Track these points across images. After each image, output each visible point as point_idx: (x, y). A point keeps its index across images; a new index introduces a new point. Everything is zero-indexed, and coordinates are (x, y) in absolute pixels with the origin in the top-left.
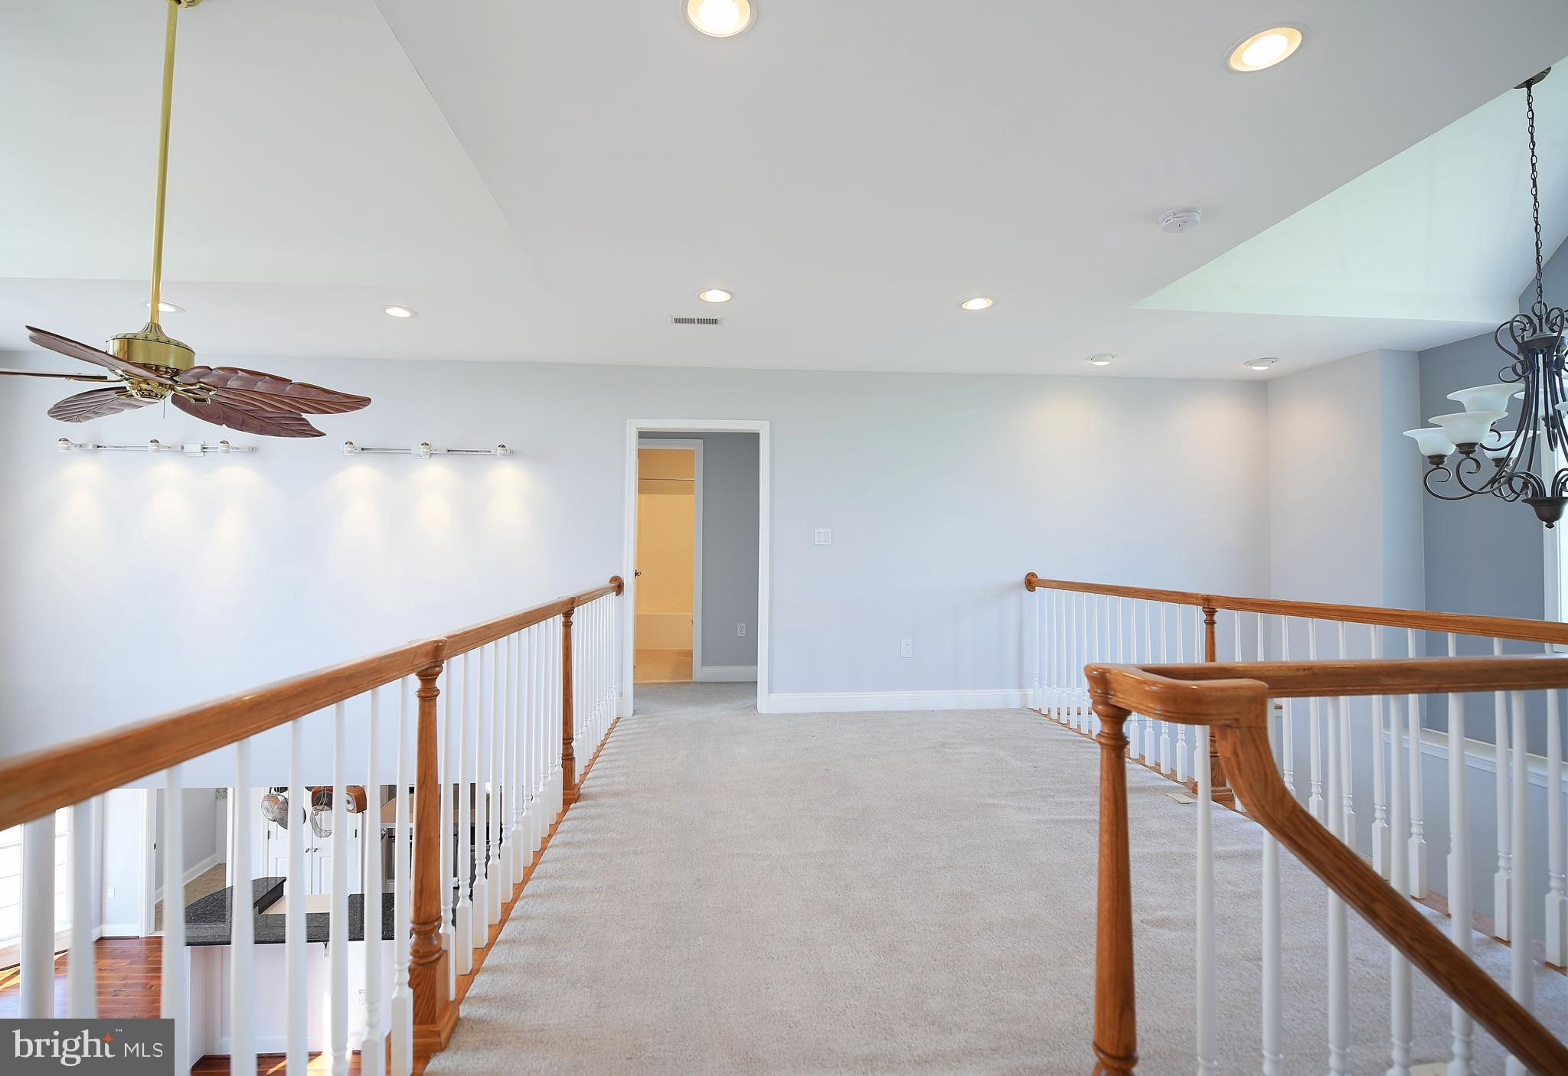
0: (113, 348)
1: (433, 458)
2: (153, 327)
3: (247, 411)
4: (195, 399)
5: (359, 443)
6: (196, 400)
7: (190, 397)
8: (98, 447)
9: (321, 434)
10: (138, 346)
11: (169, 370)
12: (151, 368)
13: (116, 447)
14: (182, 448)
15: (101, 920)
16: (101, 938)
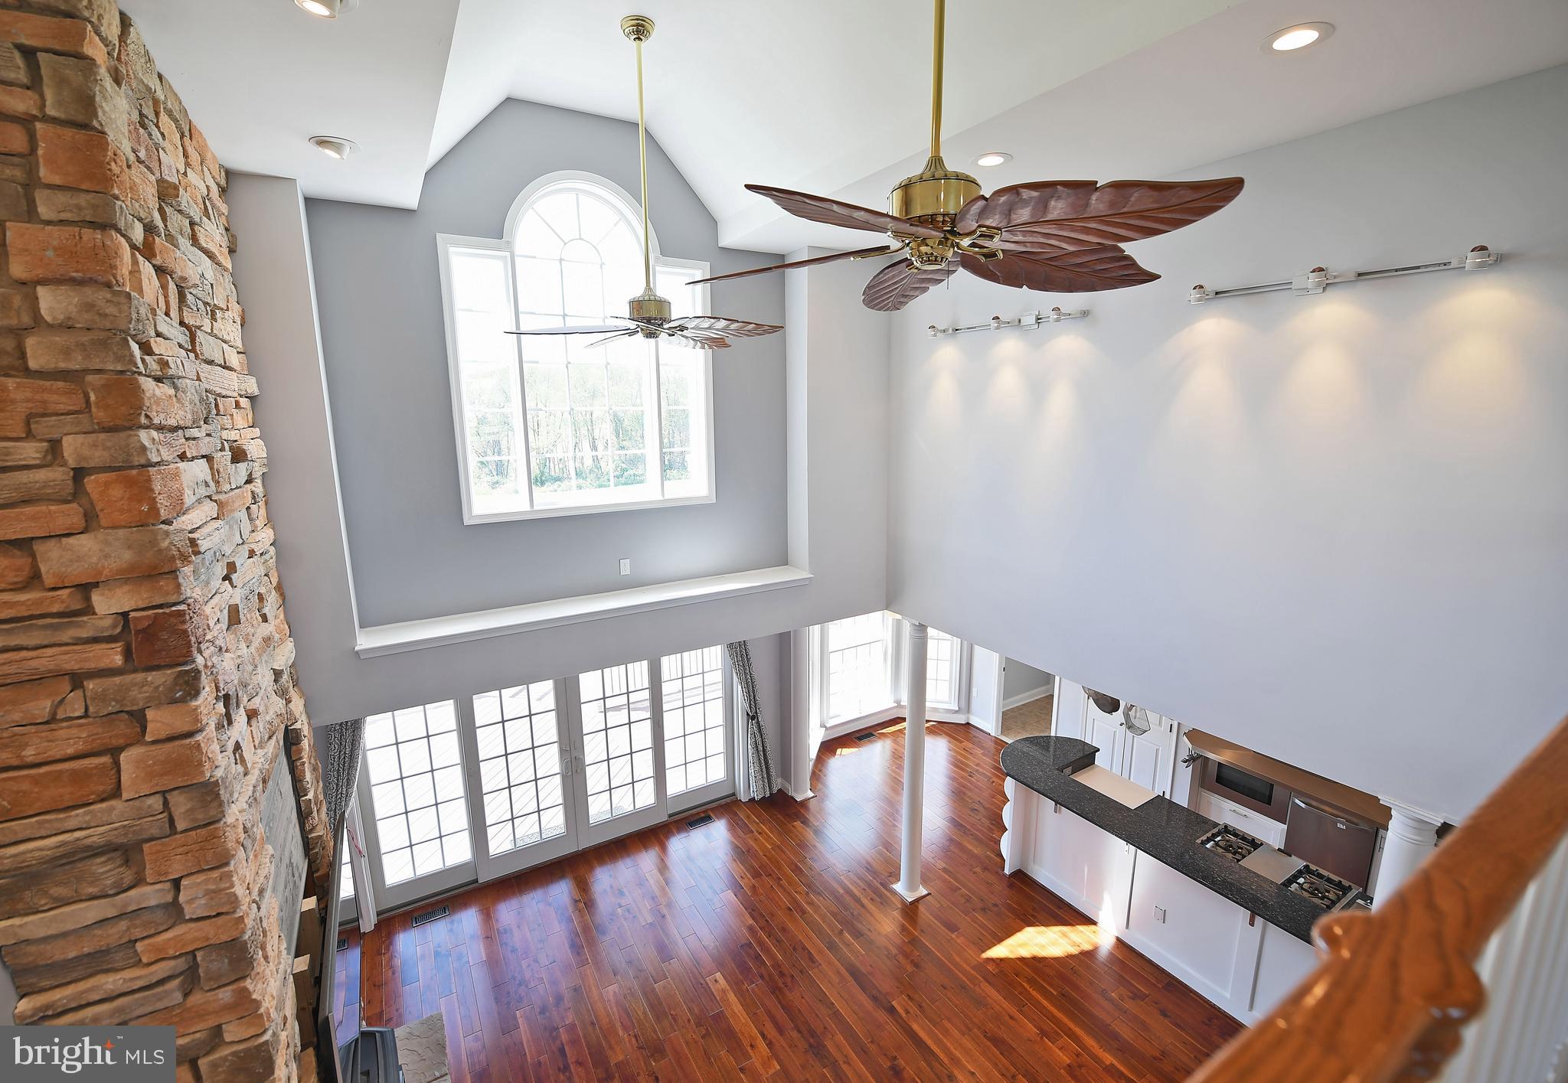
0: (890, 205)
1: (1330, 292)
2: (937, 161)
3: (1050, 259)
4: (983, 255)
5: (1211, 286)
6: (985, 255)
7: (977, 253)
8: (957, 330)
9: (1154, 277)
10: (917, 191)
11: (947, 219)
12: (926, 221)
13: (968, 328)
14: (1020, 321)
15: (968, 710)
16: (968, 724)
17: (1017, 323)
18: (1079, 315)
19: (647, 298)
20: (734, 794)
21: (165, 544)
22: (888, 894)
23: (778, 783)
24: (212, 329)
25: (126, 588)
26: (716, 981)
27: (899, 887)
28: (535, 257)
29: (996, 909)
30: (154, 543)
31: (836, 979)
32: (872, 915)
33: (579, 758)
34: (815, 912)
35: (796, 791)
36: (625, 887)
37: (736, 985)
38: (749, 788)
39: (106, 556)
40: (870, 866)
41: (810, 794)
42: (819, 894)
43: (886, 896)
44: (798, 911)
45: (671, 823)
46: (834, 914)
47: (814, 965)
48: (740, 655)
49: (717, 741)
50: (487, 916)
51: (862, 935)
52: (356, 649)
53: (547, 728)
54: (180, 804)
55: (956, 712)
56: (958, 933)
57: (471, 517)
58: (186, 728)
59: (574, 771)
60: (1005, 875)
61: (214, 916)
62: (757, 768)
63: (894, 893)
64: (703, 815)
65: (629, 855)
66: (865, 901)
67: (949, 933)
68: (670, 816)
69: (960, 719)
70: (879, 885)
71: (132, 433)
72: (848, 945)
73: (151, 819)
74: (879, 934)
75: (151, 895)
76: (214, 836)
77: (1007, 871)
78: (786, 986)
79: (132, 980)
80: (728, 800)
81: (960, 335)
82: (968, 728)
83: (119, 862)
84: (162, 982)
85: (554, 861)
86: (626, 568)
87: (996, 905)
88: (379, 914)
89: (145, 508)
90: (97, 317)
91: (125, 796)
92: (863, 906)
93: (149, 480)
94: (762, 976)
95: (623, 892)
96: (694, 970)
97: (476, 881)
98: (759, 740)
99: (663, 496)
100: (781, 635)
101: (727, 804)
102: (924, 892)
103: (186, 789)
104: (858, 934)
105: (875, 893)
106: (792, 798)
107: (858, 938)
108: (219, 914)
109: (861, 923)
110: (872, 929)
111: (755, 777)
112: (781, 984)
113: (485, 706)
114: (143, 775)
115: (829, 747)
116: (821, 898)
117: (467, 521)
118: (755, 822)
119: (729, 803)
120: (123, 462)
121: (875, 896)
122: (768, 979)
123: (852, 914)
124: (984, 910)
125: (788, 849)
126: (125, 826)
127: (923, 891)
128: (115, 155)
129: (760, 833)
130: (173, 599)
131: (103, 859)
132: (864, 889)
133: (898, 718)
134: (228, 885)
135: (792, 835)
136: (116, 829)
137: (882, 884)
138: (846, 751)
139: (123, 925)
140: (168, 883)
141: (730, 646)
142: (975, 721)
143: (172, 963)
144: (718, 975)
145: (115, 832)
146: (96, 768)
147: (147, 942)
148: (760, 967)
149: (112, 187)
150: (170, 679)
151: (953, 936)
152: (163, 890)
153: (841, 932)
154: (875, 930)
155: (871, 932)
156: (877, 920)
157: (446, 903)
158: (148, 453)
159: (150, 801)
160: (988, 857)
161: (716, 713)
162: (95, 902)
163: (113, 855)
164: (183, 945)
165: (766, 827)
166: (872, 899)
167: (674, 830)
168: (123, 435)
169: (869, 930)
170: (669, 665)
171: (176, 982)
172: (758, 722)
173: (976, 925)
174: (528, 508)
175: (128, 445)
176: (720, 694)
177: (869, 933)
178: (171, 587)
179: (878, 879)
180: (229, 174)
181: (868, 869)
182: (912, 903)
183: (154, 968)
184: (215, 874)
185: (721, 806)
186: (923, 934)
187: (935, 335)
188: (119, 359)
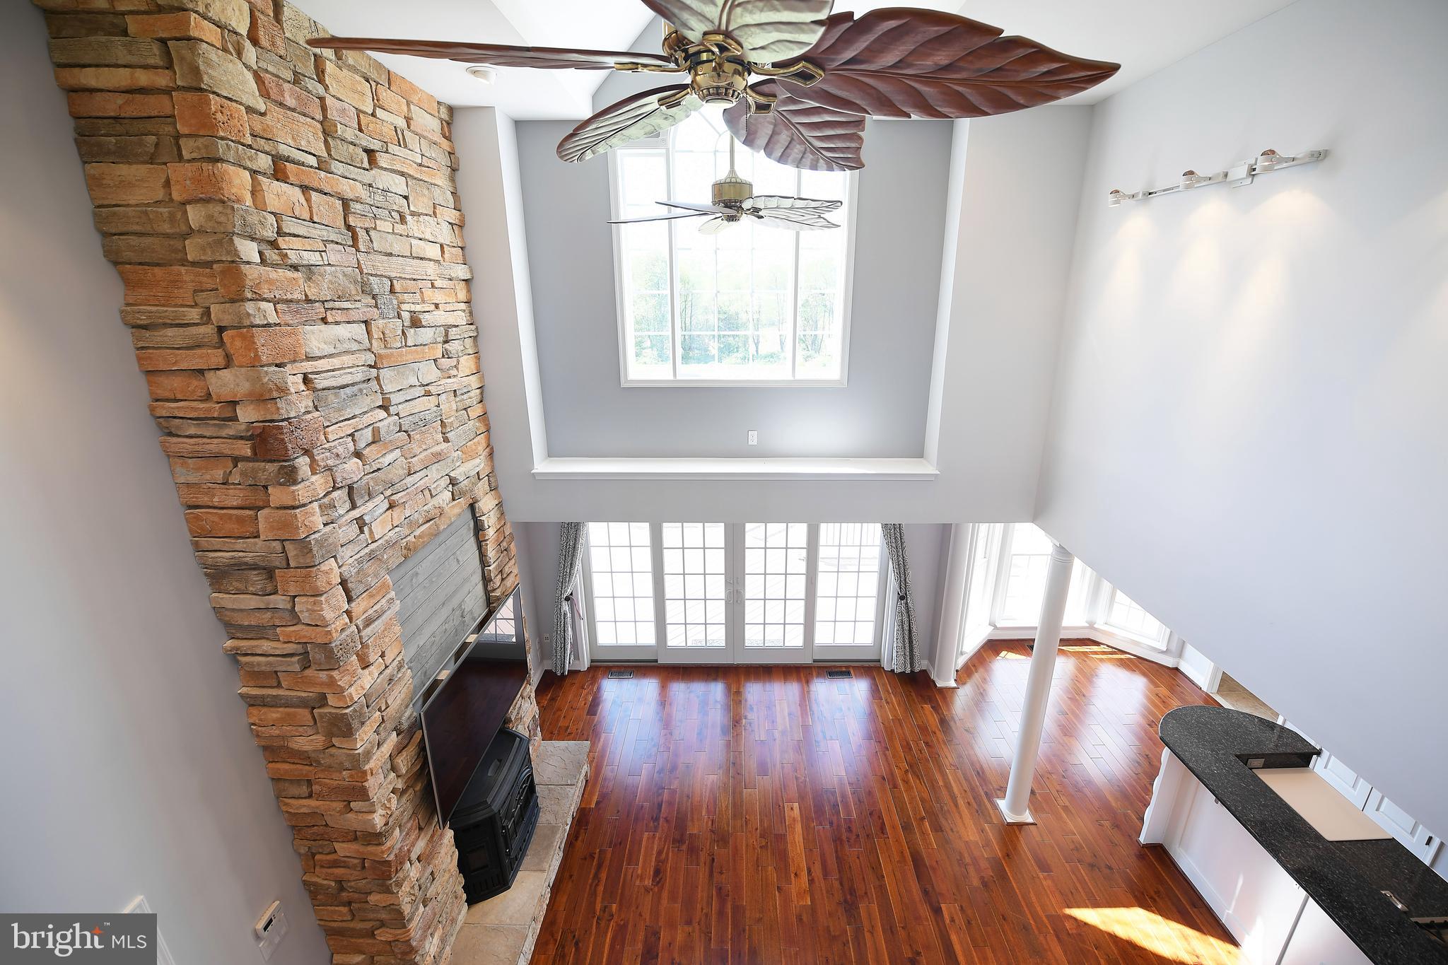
8: (1149, 193)
13: (1164, 191)
14: (1226, 175)
15: (1180, 655)
16: (1177, 669)
17: (1220, 179)
18: (1307, 160)
19: (728, 180)
20: (879, 661)
21: (266, 380)
22: (989, 806)
23: (921, 665)
24: (393, 230)
25: (252, 407)
26: (792, 808)
27: (1003, 804)
28: (692, 151)
29: (1108, 871)
30: (259, 378)
31: (896, 858)
32: (961, 817)
33: (740, 592)
34: (906, 791)
35: (938, 676)
36: (756, 705)
37: (806, 820)
38: (892, 660)
39: (238, 385)
40: (983, 773)
41: (953, 684)
42: (918, 776)
43: (985, 806)
44: (891, 783)
45: (814, 667)
46: (923, 800)
47: (882, 835)
48: (895, 536)
49: (868, 609)
50: (664, 687)
51: (942, 831)
52: (533, 471)
53: (717, 561)
54: (292, 550)
55: (1163, 652)
56: (1048, 875)
57: (627, 381)
58: (290, 503)
59: (735, 601)
60: (1138, 842)
61: (314, 626)
62: (900, 645)
63: (996, 807)
64: (844, 669)
65: (770, 681)
66: (961, 802)
67: (1038, 871)
68: (815, 661)
69: (1169, 662)
70: (983, 793)
71: (242, 303)
72: (923, 833)
73: (275, 555)
74: (960, 838)
75: (279, 601)
76: (308, 576)
77: (1142, 839)
78: (848, 841)
79: (274, 648)
80: (872, 664)
81: (1155, 200)
82: (1175, 675)
83: (264, 577)
84: (292, 655)
85: (714, 666)
86: (753, 438)
87: (1110, 868)
88: (592, 661)
89: (252, 355)
90: (216, 225)
91: (262, 537)
92: (956, 805)
93: (253, 336)
94: (831, 823)
95: (753, 708)
96: (779, 792)
97: (656, 661)
98: (906, 619)
99: (794, 376)
100: (944, 525)
101: (869, 668)
102: (1030, 820)
103: (293, 542)
104: (938, 828)
105: (974, 799)
106: (934, 682)
107: (936, 831)
108: (317, 626)
109: (946, 819)
110: (954, 830)
111: (897, 652)
112: (844, 838)
113: (671, 532)
114: (269, 526)
115: (994, 647)
116: (918, 782)
117: (623, 385)
118: (888, 691)
119: (872, 667)
120: (238, 323)
121: (973, 801)
122: (835, 828)
123: (942, 808)
124: (1092, 866)
125: (907, 726)
126: (263, 556)
127: (1028, 817)
128: (222, 107)
129: (887, 703)
130: (276, 417)
131: (256, 572)
132: (966, 791)
133: (1089, 639)
134: (318, 609)
135: (917, 715)
136: (258, 556)
137: (986, 794)
138: (1011, 656)
139: (269, 615)
140: (289, 597)
141: (885, 526)
142: (1184, 668)
143: (295, 646)
144: (796, 805)
145: (258, 558)
146: (247, 516)
147: (283, 629)
148: (833, 815)
149: (218, 131)
150: (276, 469)
151: (1041, 876)
152: (285, 601)
153: (923, 819)
154: (958, 832)
155: (953, 832)
156: (964, 824)
157: (634, 669)
158: (252, 318)
159: (274, 544)
160: (1125, 815)
161: (870, 585)
162: (254, 597)
163: (261, 571)
164: (300, 638)
165: (896, 699)
166: (969, 803)
167: (814, 674)
168: (237, 304)
169: (952, 830)
170: (827, 531)
171: (296, 659)
172: (907, 603)
173: (1073, 877)
174: (671, 378)
175: (239, 312)
176: (876, 568)
177: (950, 833)
178: (273, 409)
179: (984, 787)
180: (451, 110)
181: (978, 773)
182: (1009, 824)
183: (286, 645)
184: (312, 599)
185: (863, 667)
186: (1006, 858)
187: (1117, 202)
188: (228, 253)
